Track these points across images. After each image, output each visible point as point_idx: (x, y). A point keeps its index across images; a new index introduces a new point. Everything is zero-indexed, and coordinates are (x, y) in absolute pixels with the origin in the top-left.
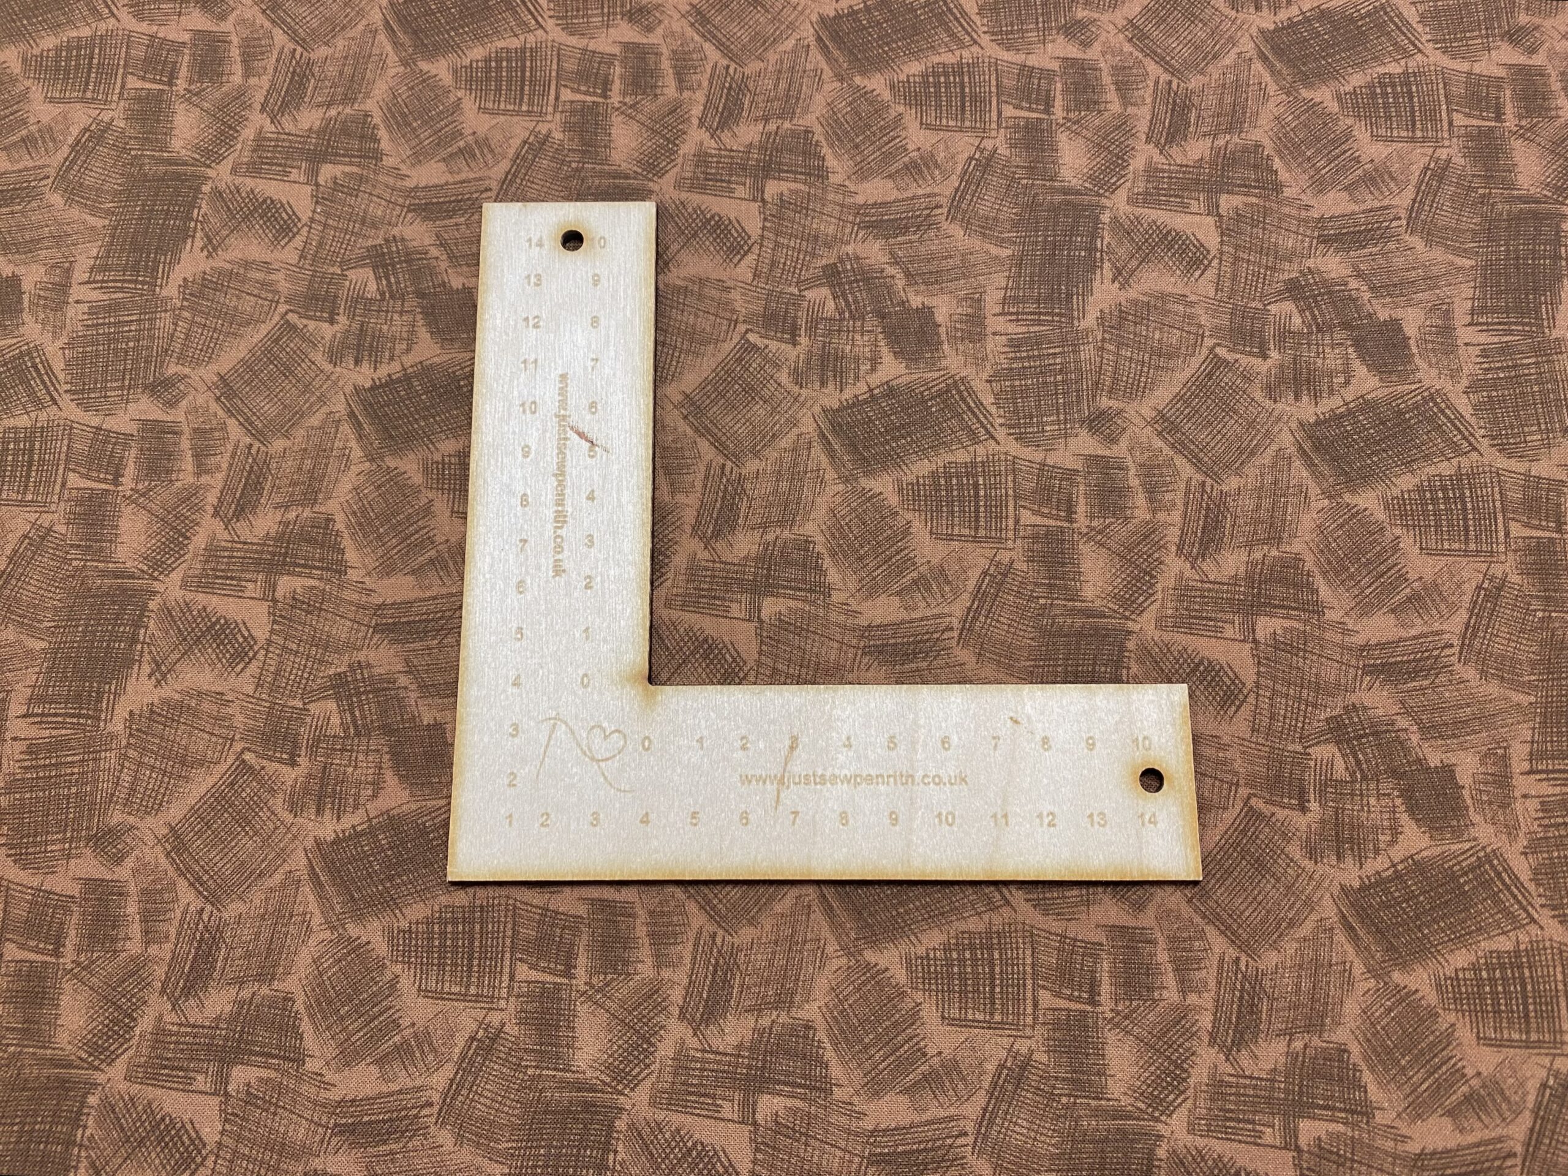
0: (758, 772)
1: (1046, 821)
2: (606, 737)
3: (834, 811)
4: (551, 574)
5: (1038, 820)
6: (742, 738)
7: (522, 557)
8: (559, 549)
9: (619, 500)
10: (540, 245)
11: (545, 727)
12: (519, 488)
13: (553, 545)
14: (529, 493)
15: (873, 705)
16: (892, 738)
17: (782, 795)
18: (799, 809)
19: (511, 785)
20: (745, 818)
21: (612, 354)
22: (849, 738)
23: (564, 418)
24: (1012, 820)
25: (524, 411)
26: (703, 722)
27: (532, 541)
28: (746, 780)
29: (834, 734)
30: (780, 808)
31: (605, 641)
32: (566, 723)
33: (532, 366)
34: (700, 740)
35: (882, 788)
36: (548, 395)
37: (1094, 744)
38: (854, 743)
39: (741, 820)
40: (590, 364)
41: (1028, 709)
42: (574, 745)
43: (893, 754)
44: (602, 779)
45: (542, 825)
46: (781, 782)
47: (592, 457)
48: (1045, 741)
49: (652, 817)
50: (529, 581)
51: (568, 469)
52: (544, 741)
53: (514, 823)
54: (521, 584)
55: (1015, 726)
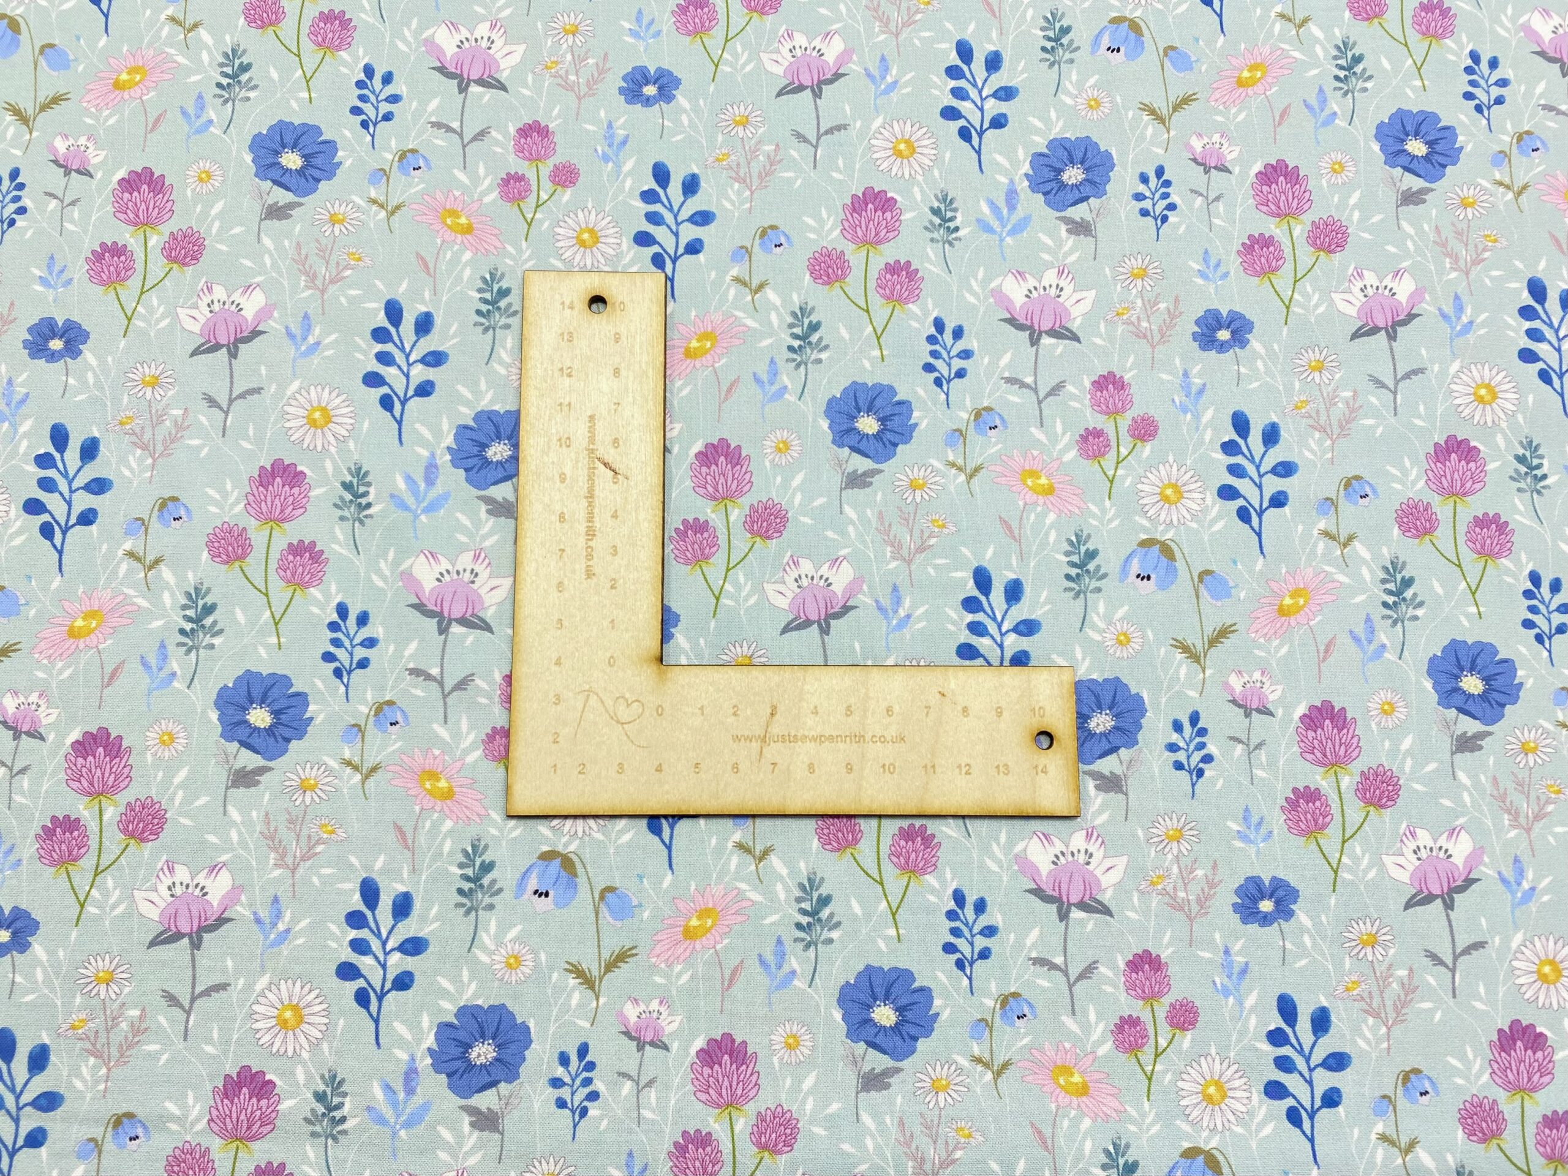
0: (746, 733)
1: (964, 771)
2: (628, 705)
3: (803, 763)
4: (584, 577)
5: (957, 770)
6: (735, 706)
7: (561, 564)
8: (589, 557)
9: (637, 518)
10: (572, 308)
11: (581, 698)
12: (558, 508)
13: (585, 554)
14: (565, 511)
15: (834, 682)
16: (849, 708)
17: (764, 750)
18: (777, 761)
19: (555, 742)
20: (736, 768)
21: (631, 399)
22: (816, 707)
23: (592, 451)
24: (938, 770)
25: (561, 446)
26: (703, 695)
27: (568, 550)
28: (737, 738)
29: (805, 704)
30: (763, 760)
31: (627, 630)
32: (597, 694)
33: (565, 408)
34: (702, 708)
35: (841, 746)
36: (580, 432)
37: (1001, 713)
38: (819, 711)
39: (733, 768)
40: (613, 407)
41: (953, 685)
42: (603, 710)
43: (850, 719)
44: (625, 738)
45: (580, 773)
46: (764, 740)
47: (615, 483)
48: (965, 710)
49: (664, 767)
50: (566, 583)
51: (597, 493)
52: (580, 708)
53: (558, 771)
54: (560, 584)
55: (943, 698)
